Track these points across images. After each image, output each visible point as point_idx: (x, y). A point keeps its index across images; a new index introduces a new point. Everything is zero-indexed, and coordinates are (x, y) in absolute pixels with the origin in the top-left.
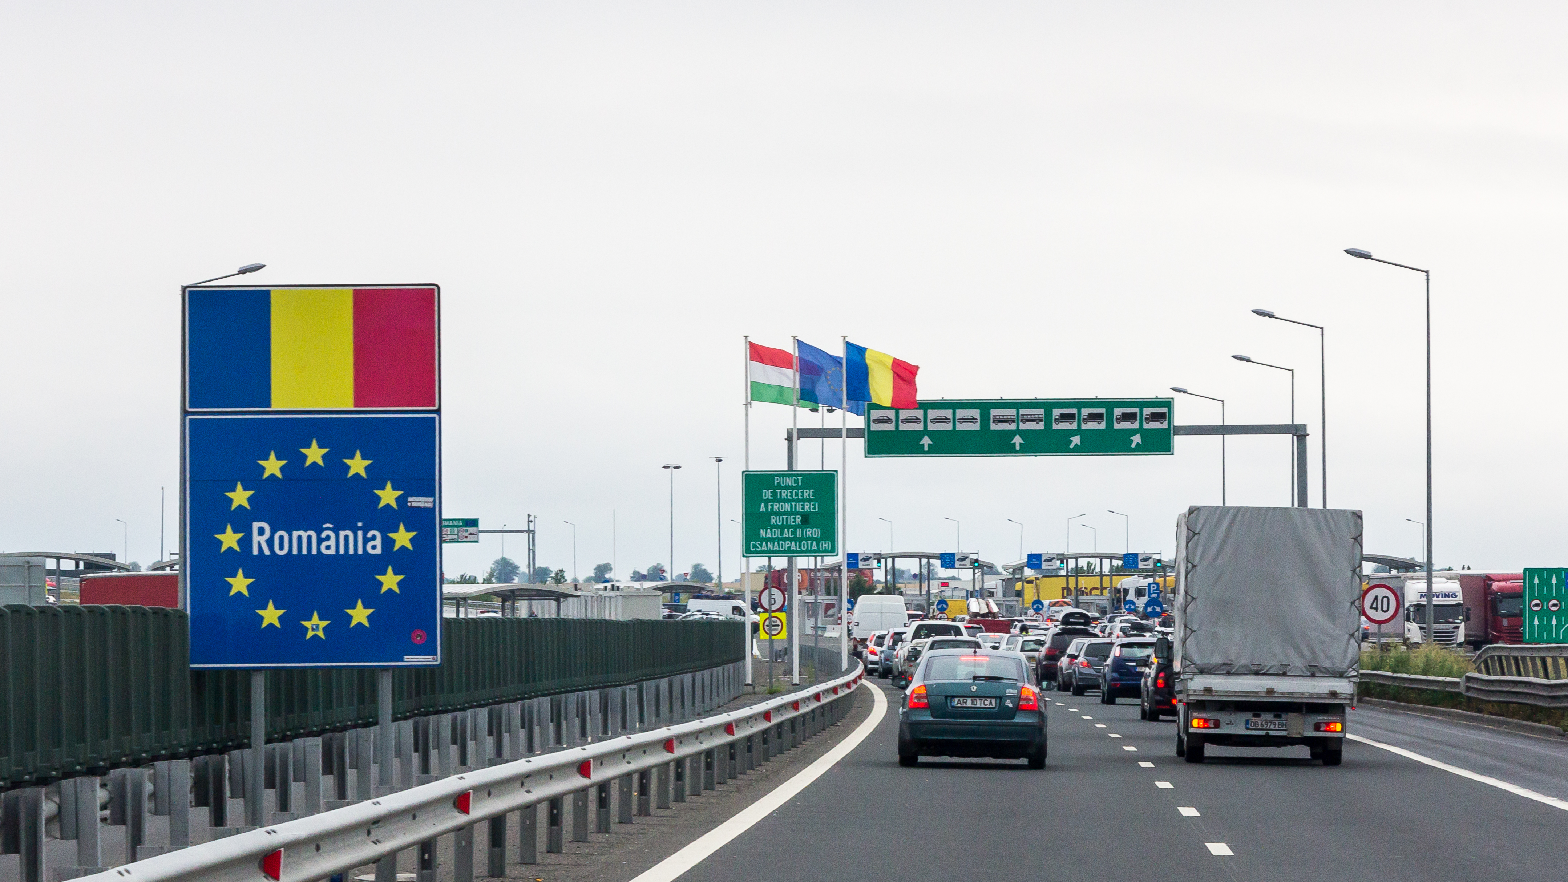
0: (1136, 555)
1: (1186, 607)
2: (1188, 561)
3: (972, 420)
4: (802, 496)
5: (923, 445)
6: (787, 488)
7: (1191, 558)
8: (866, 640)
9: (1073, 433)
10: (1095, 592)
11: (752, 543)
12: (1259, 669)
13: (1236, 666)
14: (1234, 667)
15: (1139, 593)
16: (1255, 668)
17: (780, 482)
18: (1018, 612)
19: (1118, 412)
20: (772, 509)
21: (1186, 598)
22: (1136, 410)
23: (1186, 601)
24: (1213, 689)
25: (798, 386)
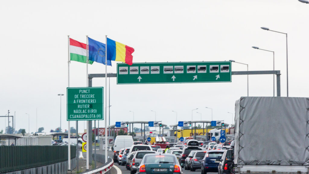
0: (215, 122)
1: (240, 138)
2: (240, 119)
3: (157, 70)
4: (90, 97)
5: (138, 79)
6: (84, 94)
7: (241, 118)
8: (119, 152)
9: (194, 74)
10: (201, 134)
11: (71, 115)
12: (269, 162)
13: (260, 161)
14: (259, 162)
15: (217, 134)
16: (267, 162)
17: (81, 92)
18: (175, 141)
19: (211, 66)
20: (78, 102)
21: (240, 134)
22: (218, 66)
23: (240, 136)
24: (251, 171)
25: (88, 56)
